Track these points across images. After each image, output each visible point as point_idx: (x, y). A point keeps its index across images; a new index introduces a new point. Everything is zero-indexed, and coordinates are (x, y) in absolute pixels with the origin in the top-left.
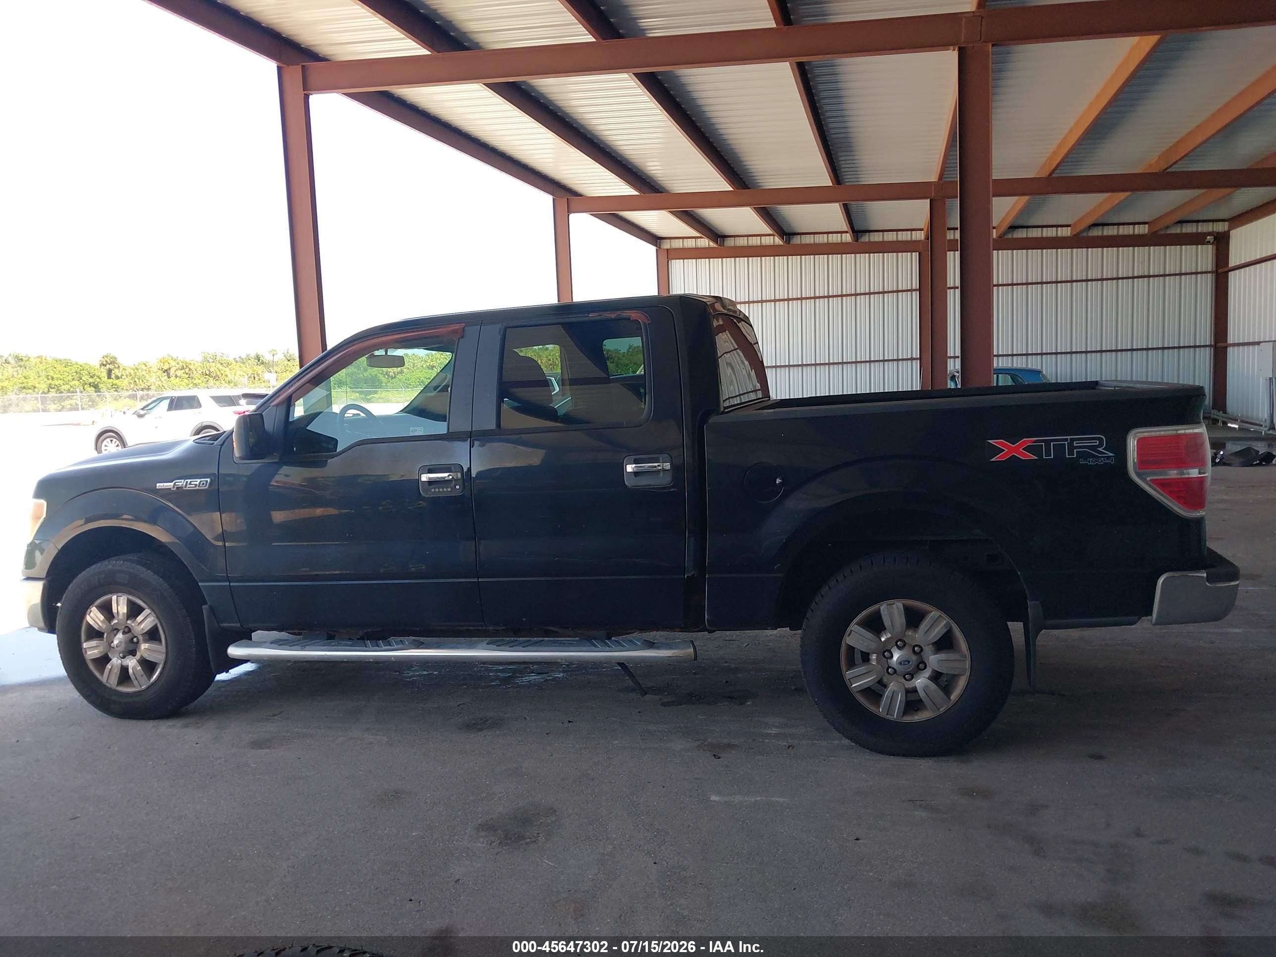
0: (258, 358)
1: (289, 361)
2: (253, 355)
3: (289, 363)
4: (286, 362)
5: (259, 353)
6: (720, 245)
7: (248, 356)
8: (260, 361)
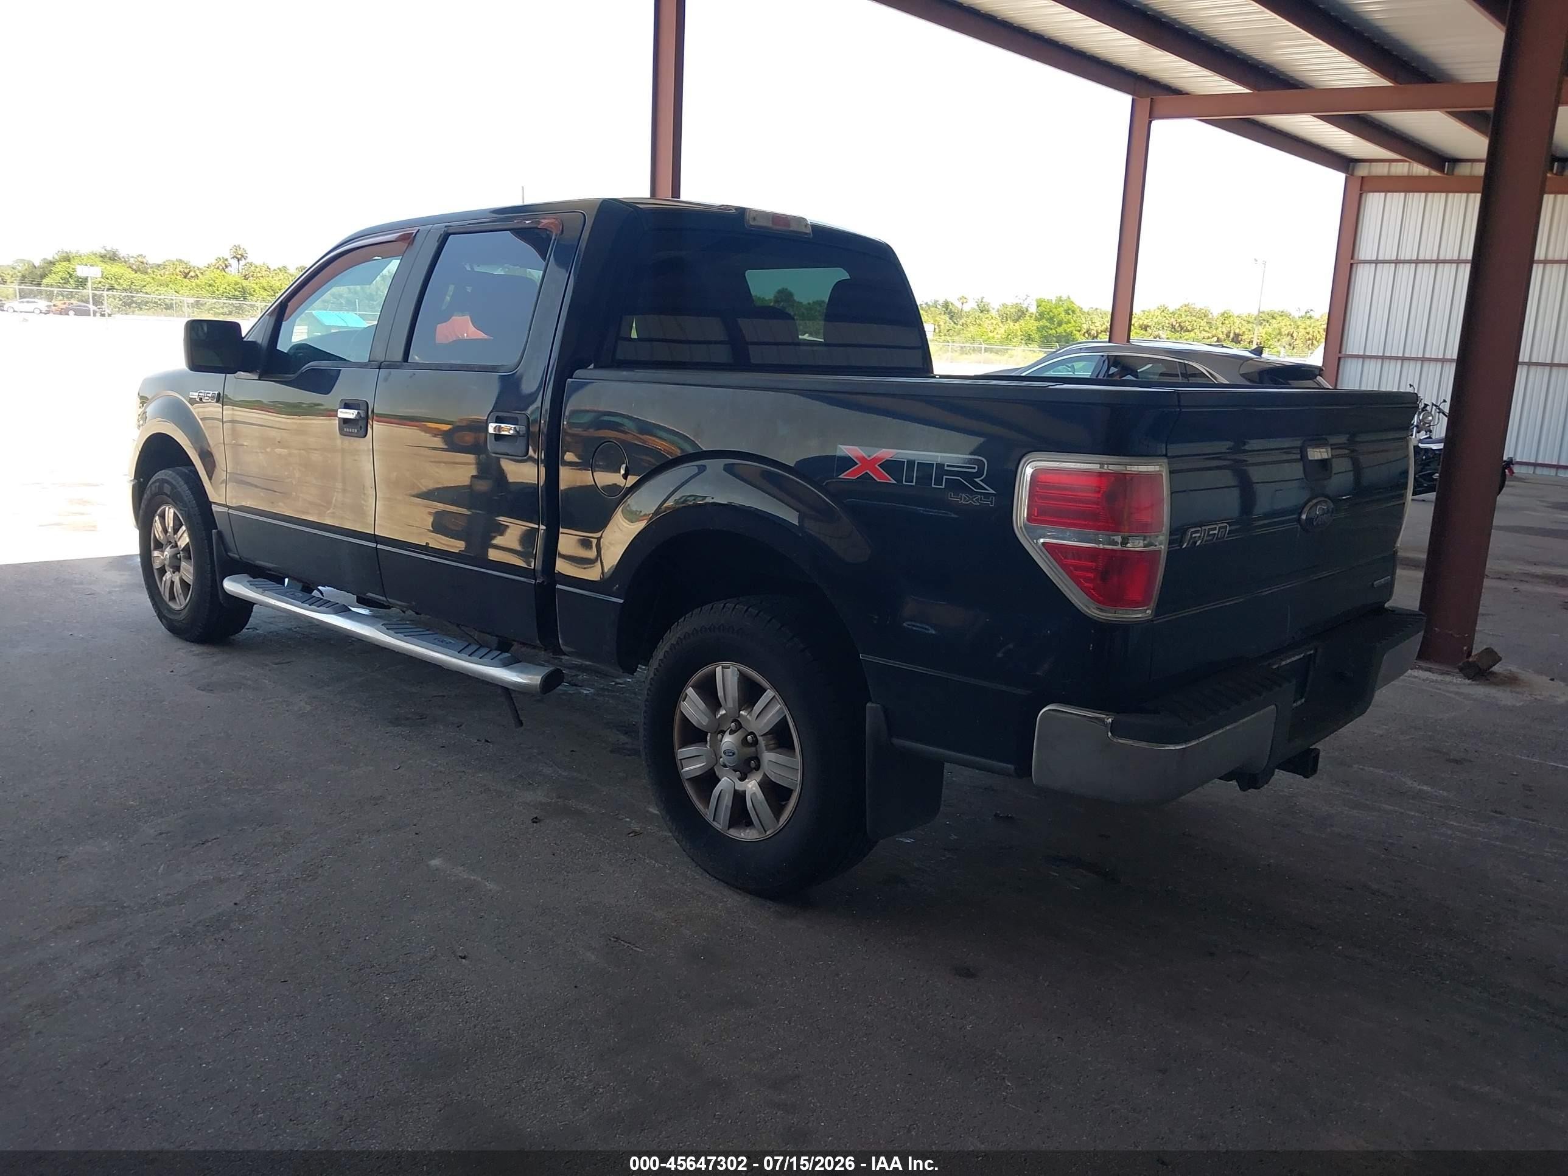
0: (946, 305)
1: (982, 312)
2: (941, 302)
3: (981, 315)
4: (978, 314)
5: (948, 300)
6: (1447, 174)
7: (936, 302)
8: (949, 310)
